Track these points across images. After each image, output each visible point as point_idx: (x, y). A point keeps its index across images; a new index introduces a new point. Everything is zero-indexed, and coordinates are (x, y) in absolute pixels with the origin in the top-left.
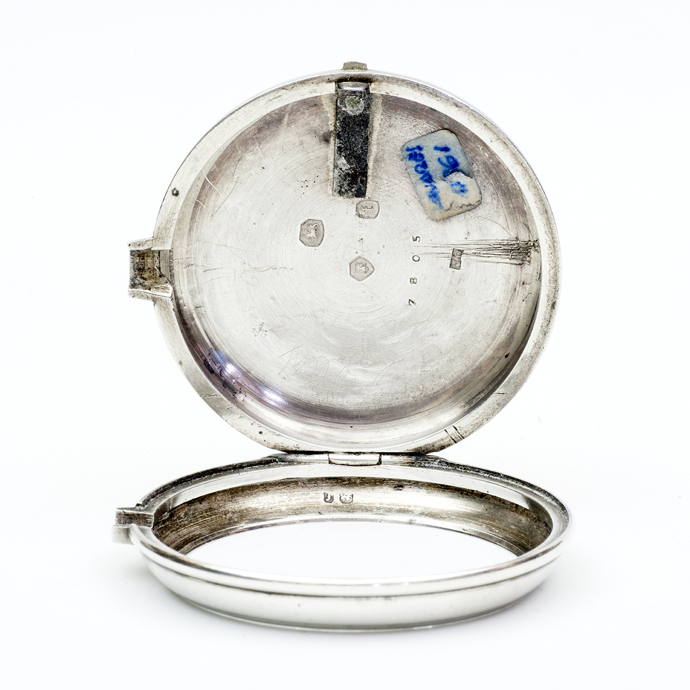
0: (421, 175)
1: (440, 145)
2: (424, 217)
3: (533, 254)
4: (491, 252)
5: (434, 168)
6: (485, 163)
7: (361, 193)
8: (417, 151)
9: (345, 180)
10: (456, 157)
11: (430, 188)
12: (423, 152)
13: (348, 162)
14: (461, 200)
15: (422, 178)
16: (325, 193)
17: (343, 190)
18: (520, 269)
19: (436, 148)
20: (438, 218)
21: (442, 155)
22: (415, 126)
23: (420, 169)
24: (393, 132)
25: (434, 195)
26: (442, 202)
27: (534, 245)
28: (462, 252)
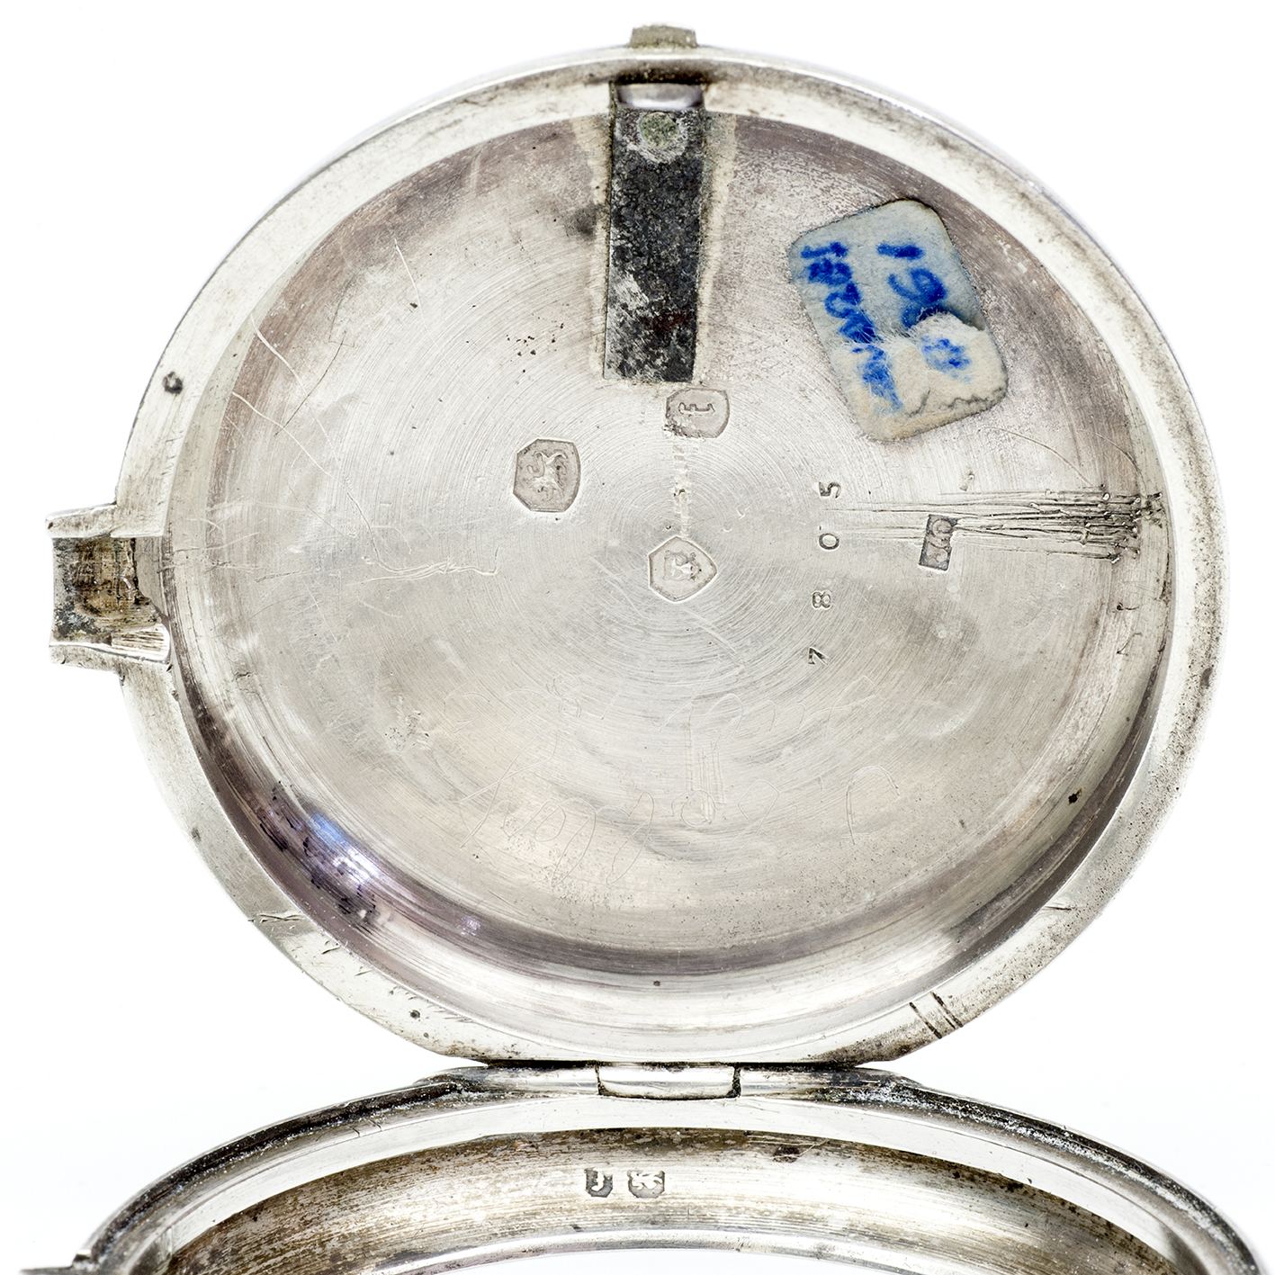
0: (843, 322)
1: (894, 242)
2: (848, 431)
3: (1147, 530)
4: (1032, 524)
5: (879, 301)
6: (1017, 290)
7: (679, 371)
8: (832, 257)
9: (635, 336)
10: (936, 272)
11: (865, 356)
12: (848, 260)
13: (645, 288)
14: (952, 387)
15: (844, 330)
16: (582, 369)
17: (631, 362)
18: (1109, 570)
19: (884, 249)
20: (889, 433)
21: (900, 267)
22: (825, 191)
23: (840, 305)
24: (767, 206)
25: (877, 375)
26: (899, 391)
27: (1149, 507)
28: (952, 523)
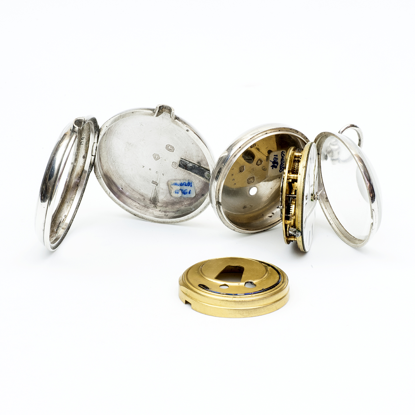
0: (183, 183)
1: (191, 192)
2: (170, 179)
3: (153, 205)
4: (155, 193)
5: (184, 188)
6: (183, 202)
7: (180, 166)
8: (190, 185)
9: (185, 163)
10: (187, 194)
11: (178, 184)
12: (190, 186)
13: (190, 166)
14: (173, 191)
15: (182, 183)
16: (182, 156)
17: (182, 162)
18: (148, 199)
19: (190, 190)
20: (169, 183)
21: (188, 191)
22: (198, 187)
23: (185, 184)
24: (198, 181)
25: (176, 184)
26: (174, 186)
27: (156, 206)
28: (157, 185)
